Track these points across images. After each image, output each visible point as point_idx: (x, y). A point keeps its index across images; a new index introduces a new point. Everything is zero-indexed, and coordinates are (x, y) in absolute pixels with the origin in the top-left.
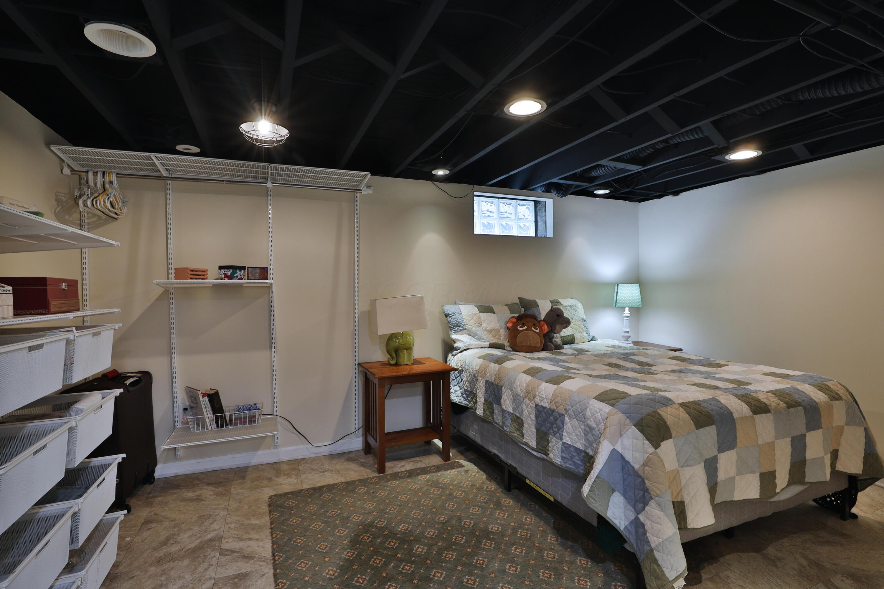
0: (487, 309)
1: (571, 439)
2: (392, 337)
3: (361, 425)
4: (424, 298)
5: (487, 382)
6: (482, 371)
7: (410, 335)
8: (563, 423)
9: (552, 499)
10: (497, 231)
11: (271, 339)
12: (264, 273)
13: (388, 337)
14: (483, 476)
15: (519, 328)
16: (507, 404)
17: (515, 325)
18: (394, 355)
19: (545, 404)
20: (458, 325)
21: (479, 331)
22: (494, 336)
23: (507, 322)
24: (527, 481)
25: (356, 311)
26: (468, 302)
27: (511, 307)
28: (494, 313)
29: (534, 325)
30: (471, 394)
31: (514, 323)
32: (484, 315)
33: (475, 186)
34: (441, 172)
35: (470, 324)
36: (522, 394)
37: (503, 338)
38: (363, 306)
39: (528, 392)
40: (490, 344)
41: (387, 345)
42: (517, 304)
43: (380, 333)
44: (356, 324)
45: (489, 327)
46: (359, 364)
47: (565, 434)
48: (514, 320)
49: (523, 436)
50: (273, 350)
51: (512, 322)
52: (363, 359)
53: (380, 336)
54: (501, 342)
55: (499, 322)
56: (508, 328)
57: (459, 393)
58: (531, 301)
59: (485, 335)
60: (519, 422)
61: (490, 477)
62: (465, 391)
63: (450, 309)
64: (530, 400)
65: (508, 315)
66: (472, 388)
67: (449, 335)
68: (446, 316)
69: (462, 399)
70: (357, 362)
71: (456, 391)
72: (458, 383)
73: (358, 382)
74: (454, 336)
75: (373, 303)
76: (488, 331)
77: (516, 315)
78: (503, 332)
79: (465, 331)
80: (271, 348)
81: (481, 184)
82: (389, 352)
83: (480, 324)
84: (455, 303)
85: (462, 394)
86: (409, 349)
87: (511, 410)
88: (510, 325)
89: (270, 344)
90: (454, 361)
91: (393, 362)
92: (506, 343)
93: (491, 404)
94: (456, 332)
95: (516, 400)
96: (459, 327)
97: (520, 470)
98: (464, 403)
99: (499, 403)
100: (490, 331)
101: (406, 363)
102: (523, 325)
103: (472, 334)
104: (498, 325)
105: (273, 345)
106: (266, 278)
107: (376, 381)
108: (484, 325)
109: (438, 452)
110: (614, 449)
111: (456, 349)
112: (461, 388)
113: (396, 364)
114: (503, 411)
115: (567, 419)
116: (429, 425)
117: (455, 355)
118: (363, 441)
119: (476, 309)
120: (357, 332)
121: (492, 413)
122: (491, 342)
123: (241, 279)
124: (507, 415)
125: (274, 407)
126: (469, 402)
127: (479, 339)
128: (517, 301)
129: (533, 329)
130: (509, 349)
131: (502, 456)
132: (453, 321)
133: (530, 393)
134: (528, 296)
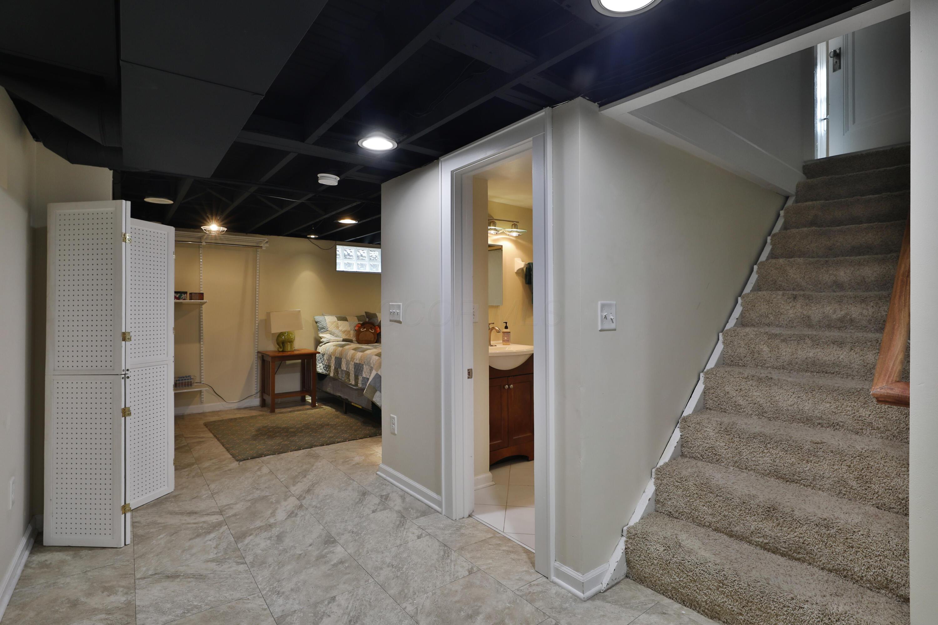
0: (343, 319)
1: (366, 375)
2: (281, 334)
3: (258, 390)
4: (301, 312)
5: (336, 357)
6: (334, 353)
7: (292, 334)
8: (363, 368)
9: (361, 407)
10: (355, 269)
11: (200, 336)
12: (201, 296)
13: (278, 334)
14: (334, 410)
15: (361, 330)
16: (344, 367)
17: (360, 328)
18: (281, 345)
19: (358, 362)
20: (323, 328)
21: (336, 332)
22: (346, 335)
23: (355, 327)
24: (352, 404)
25: (257, 319)
26: (331, 314)
27: (359, 318)
28: (347, 321)
29: (371, 328)
30: (328, 367)
31: (359, 327)
32: (340, 322)
33: (338, 242)
34: (313, 236)
35: (331, 327)
36: (349, 360)
37: (352, 336)
38: (261, 316)
39: (352, 358)
40: (343, 339)
41: (277, 339)
42: (364, 316)
43: (273, 332)
44: (257, 327)
45: (344, 329)
46: (258, 352)
47: (363, 373)
48: (360, 325)
49: (350, 381)
50: (202, 343)
51: (358, 326)
52: (260, 349)
53: (273, 334)
54: (351, 338)
55: (350, 326)
56: (356, 330)
57: (322, 367)
58: (373, 314)
59: (340, 334)
60: (348, 374)
61: (337, 410)
62: (326, 365)
63: (318, 318)
64: (353, 361)
65: (356, 322)
66: (329, 363)
67: (318, 334)
68: (316, 323)
69: (324, 371)
70: (256, 351)
71: (320, 366)
72: (322, 362)
73: (257, 364)
74: (321, 335)
75: (268, 315)
76: (343, 332)
77: (361, 322)
78: (352, 332)
79: (328, 332)
80: (200, 342)
81: (341, 241)
82: (278, 344)
83: (338, 327)
84: (323, 315)
85: (324, 367)
86: (291, 342)
87: (345, 369)
88: (356, 328)
89: (200, 339)
90: (320, 349)
91: (281, 350)
92: (354, 339)
93: (337, 369)
94: (322, 333)
95: (348, 364)
96: (324, 329)
97: (349, 400)
98: (325, 372)
99: (341, 368)
100: (344, 332)
101: (289, 350)
102: (364, 328)
103: (331, 333)
104: (349, 328)
105: (202, 340)
106: (203, 300)
107: (269, 359)
108: (340, 328)
109: (309, 404)
110: (377, 374)
111: (321, 342)
112: (323, 364)
113: (283, 351)
114: (342, 370)
115: (364, 366)
116: (304, 389)
117: (321, 346)
118: (260, 400)
119: (336, 319)
120: (257, 333)
121: (338, 374)
122: (344, 338)
123: (184, 299)
124: (343, 372)
125: (201, 378)
126: (327, 371)
127: (336, 336)
128: (364, 314)
129: (370, 330)
130: (356, 342)
131: (342, 396)
132: (320, 326)
133: (353, 358)
134: (371, 311)
